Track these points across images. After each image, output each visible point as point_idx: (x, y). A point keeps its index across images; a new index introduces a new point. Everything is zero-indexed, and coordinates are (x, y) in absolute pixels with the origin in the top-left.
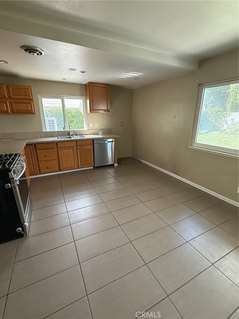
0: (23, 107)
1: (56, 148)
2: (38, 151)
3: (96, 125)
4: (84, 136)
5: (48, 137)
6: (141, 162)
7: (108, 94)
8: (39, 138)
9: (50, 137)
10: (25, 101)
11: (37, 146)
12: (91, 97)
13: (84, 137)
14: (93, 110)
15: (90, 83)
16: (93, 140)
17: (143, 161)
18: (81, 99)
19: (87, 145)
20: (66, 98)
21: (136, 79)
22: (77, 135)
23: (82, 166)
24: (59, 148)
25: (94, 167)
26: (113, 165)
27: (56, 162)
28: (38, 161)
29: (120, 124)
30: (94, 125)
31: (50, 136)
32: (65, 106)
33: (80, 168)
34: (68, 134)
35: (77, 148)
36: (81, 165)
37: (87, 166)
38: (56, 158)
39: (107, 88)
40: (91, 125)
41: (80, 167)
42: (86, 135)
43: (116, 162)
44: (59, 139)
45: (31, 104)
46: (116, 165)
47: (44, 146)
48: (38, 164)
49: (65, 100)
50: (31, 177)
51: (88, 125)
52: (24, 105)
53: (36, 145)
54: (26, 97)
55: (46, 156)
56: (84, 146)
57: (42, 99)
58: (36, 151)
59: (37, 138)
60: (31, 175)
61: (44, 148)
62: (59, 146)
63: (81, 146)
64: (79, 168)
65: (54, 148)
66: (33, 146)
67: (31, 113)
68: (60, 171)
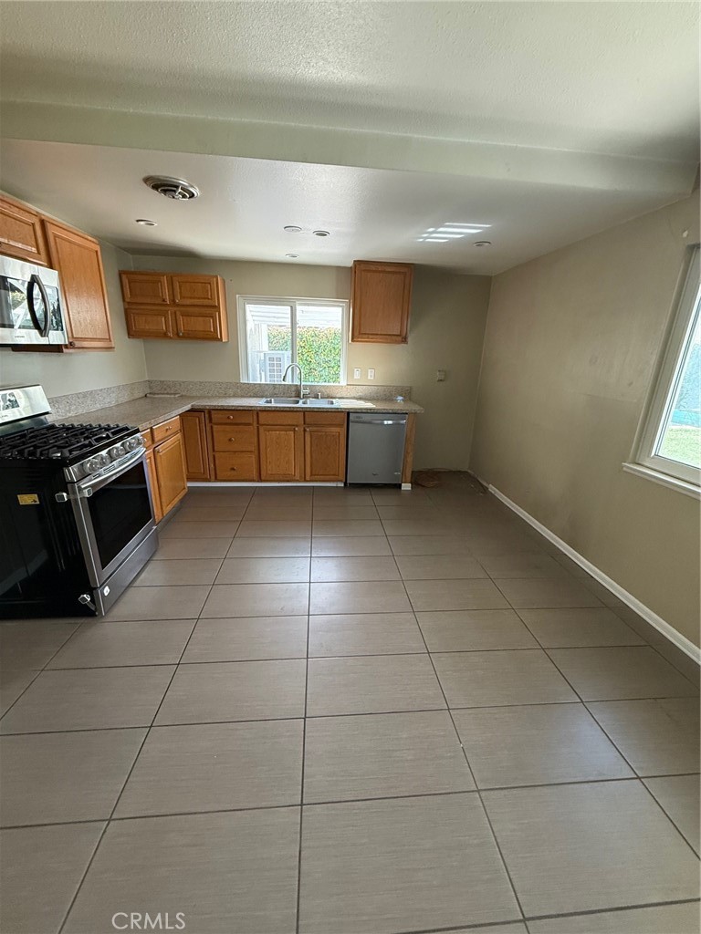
0: (198, 324)
1: (255, 424)
2: (215, 427)
3: (371, 375)
4: (334, 400)
5: (250, 397)
6: (485, 490)
7: (406, 292)
8: (230, 397)
9: (254, 397)
10: (203, 310)
11: (214, 416)
12: (358, 302)
13: (332, 403)
14: (360, 334)
15: (357, 263)
16: (348, 413)
17: (492, 489)
18: (338, 306)
19: (331, 425)
20: (301, 304)
21: (480, 244)
22: (317, 397)
23: (314, 478)
24: (263, 425)
25: (345, 484)
26: (399, 486)
27: (254, 459)
28: (214, 450)
29: (438, 376)
30: (364, 374)
31: (256, 396)
32: (296, 324)
33: (307, 481)
34: (297, 393)
35: (305, 430)
36: (311, 475)
37: (328, 477)
38: (253, 448)
39: (405, 274)
40: (357, 375)
41: (308, 478)
42: (340, 398)
43: (409, 479)
44: (273, 404)
45: (213, 317)
46: (406, 487)
47: (229, 418)
48: (214, 456)
49: (299, 308)
50: (190, 484)
51: (350, 373)
52: (201, 319)
53: (213, 412)
54: (206, 302)
55: (230, 440)
56: (323, 426)
57: (247, 306)
58: (212, 427)
59: (226, 396)
60: (190, 479)
61: (228, 421)
62: (262, 421)
63: (316, 425)
64: (305, 481)
65: (249, 424)
66: (207, 416)
67: (213, 337)
68: (260, 480)
